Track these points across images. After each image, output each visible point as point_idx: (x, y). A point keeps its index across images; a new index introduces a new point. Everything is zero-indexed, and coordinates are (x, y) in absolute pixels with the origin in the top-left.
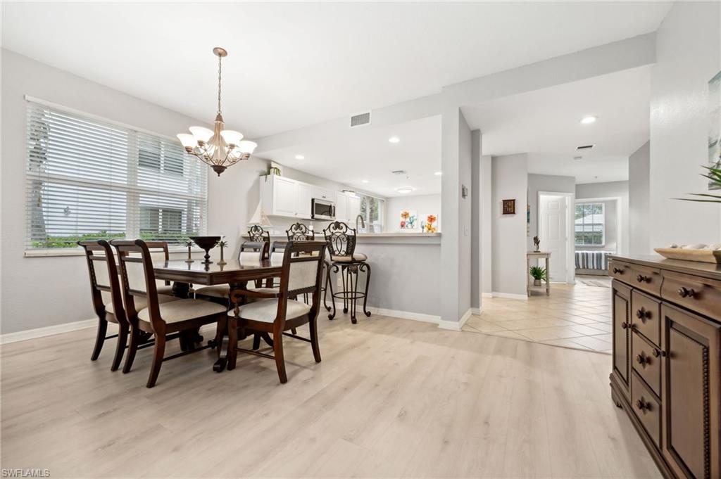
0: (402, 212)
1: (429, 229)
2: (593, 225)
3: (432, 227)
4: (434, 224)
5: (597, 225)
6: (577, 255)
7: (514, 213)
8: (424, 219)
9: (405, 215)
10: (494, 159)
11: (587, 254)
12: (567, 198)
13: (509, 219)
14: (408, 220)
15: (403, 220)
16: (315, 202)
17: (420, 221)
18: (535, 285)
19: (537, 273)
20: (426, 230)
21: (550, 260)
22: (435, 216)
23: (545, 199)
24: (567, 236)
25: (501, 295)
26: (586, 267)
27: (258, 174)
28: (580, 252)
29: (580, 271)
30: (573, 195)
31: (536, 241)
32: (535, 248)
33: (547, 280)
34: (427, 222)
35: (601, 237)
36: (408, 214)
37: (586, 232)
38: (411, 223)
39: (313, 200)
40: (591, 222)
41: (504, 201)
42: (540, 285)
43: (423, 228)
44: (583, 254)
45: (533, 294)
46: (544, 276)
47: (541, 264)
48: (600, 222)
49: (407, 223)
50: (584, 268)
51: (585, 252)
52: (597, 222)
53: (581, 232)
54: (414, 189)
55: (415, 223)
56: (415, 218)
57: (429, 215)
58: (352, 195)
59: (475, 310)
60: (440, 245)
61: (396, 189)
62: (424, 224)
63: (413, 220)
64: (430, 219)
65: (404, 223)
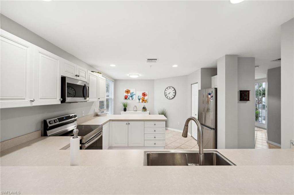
0: (125, 90)
1: (143, 101)
3: (145, 99)
4: (146, 98)
7: (248, 100)
8: (140, 94)
14: (129, 94)
15: (126, 94)
16: (67, 81)
17: (137, 95)
20: (141, 101)
22: (147, 92)
34: (142, 96)
36: (129, 91)
38: (132, 97)
39: (63, 79)
43: (139, 100)
49: (128, 97)
54: (140, 75)
55: (134, 97)
56: (134, 93)
57: (143, 92)
58: (100, 76)
61: (128, 75)
62: (140, 98)
63: (133, 95)
64: (144, 95)
65: (127, 96)
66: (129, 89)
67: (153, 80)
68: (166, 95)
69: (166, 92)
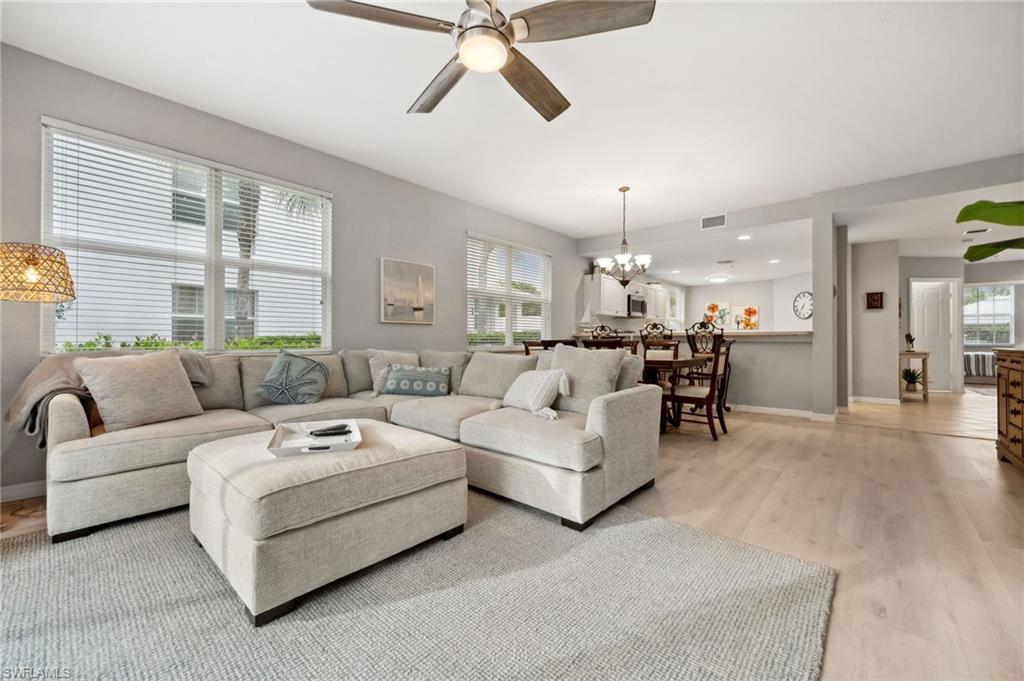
0: (708, 304)
1: (747, 325)
2: (994, 315)
3: (752, 322)
4: (754, 319)
5: (1000, 315)
6: (967, 359)
7: (881, 307)
8: (740, 312)
9: (713, 308)
10: (855, 246)
11: (984, 357)
12: (951, 284)
13: (874, 314)
14: (717, 313)
15: (709, 313)
16: (632, 298)
17: (734, 314)
18: (908, 390)
19: (910, 377)
20: (742, 325)
21: (929, 361)
22: (756, 308)
23: (919, 287)
24: (951, 331)
25: (865, 399)
26: (981, 374)
27: (582, 273)
28: (972, 354)
29: (970, 380)
30: (960, 280)
31: (909, 339)
32: (905, 347)
33: (924, 384)
34: (744, 316)
35: (1008, 333)
36: (716, 306)
37: (981, 325)
38: (722, 318)
39: (629, 297)
40: (991, 312)
41: (868, 294)
42: (915, 390)
43: (738, 323)
44: (977, 357)
45: (905, 401)
46: (921, 380)
47: (916, 365)
48: (1006, 312)
49: (715, 318)
50: (978, 374)
51: (980, 353)
52: (1002, 312)
53: (974, 325)
54: (731, 277)
55: (727, 317)
56: (726, 311)
57: (747, 308)
58: (659, 287)
59: (843, 409)
60: (811, 343)
61: (707, 278)
62: (739, 319)
63: (724, 315)
64: (750, 312)
65: (712, 317)
66: (717, 303)
67: (771, 281)
68: (795, 311)
69: (796, 303)
